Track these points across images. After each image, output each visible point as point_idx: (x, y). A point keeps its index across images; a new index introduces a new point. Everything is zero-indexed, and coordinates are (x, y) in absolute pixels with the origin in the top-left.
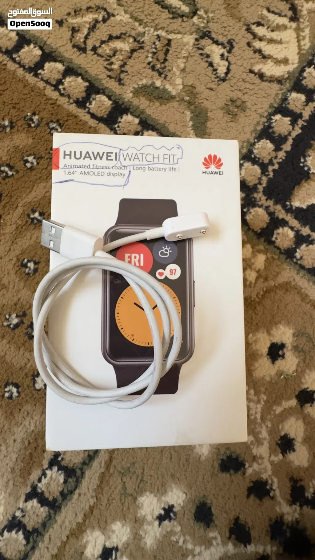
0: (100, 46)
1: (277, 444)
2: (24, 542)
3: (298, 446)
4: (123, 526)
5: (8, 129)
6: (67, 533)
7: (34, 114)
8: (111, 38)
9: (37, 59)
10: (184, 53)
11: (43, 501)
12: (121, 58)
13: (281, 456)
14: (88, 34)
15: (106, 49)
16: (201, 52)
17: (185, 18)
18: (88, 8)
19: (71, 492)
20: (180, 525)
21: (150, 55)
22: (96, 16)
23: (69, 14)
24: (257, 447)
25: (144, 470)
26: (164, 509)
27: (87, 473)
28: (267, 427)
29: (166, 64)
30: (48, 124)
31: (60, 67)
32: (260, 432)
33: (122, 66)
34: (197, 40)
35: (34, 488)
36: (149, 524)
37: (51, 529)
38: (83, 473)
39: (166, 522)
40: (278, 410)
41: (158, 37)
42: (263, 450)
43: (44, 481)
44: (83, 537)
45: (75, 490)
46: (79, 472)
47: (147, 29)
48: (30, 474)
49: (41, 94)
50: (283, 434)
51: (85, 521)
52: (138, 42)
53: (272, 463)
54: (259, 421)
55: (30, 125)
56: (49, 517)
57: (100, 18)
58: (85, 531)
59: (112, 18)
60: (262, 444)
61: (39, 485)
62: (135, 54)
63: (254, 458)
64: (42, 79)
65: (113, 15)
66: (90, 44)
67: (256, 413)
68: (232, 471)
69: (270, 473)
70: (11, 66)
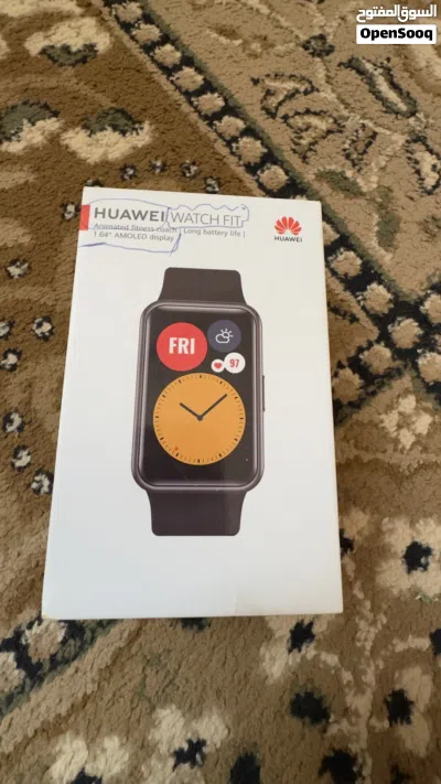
0: (293, 117)
1: (386, 701)
3: (416, 716)
4: (122, 745)
5: (158, 171)
6: (38, 724)
7: (194, 164)
8: (308, 112)
9: (216, 109)
10: (389, 151)
11: (23, 661)
12: (314, 135)
13: (386, 724)
14: (283, 101)
15: (299, 122)
16: (409, 155)
17: (399, 116)
18: (291, 76)
19: (67, 661)
21: (348, 142)
22: (298, 86)
23: (268, 76)
24: (356, 694)
25: (180, 667)
26: (190, 742)
27: (99, 641)
28: (377, 667)
29: (365, 156)
30: (205, 179)
31: (240, 124)
32: (365, 673)
33: (311, 144)
34: (407, 141)
35: (18, 634)
36: (161, 758)
37: (17, 710)
38: (93, 639)
39: (186, 767)
40: (400, 647)
41: (364, 126)
42: (362, 703)
43: (36, 629)
44: (57, 742)
45: (74, 659)
46: (88, 634)
47: (352, 114)
48: (20, 611)
49: (209, 145)
50: (397, 687)
51: (69, 715)
52: (339, 125)
53: (370, 729)
54: (367, 653)
55: (184, 174)
56: (22, 689)
57: (302, 89)
58: (63, 732)
59: (315, 93)
60: (363, 692)
61: (27, 632)
62: (330, 136)
63: (346, 712)
64: (216, 131)
65: (318, 90)
66: (282, 111)
67: (366, 640)
68: (307, 720)
69: (363, 745)
70: (185, 107)
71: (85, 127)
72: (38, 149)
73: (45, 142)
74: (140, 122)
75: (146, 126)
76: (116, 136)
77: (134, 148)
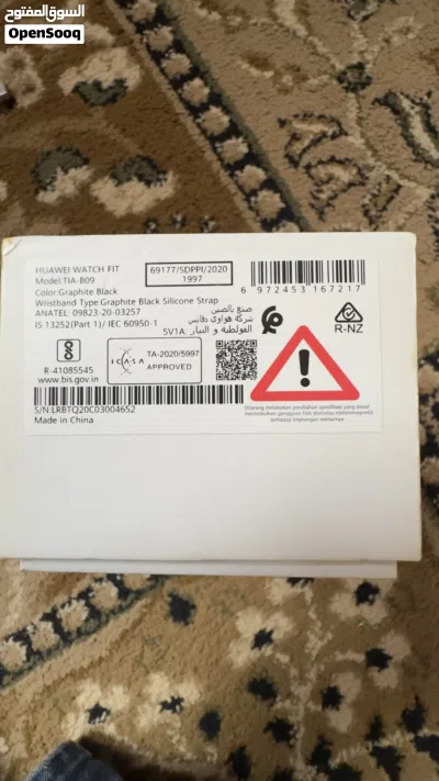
0: (316, 166)
1: (322, 692)
2: (25, 658)
3: (343, 706)
4: (125, 693)
5: (178, 226)
6: (68, 671)
7: (212, 219)
8: (332, 160)
9: (240, 157)
10: (410, 208)
11: (58, 628)
12: (334, 187)
13: (320, 708)
14: (308, 147)
15: (322, 172)
16: (431, 213)
17: (429, 166)
18: (321, 117)
19: (88, 634)
20: (182, 721)
21: (369, 196)
22: (326, 129)
23: (296, 116)
24: (299, 684)
25: (169, 648)
26: (173, 698)
27: (111, 622)
28: (319, 669)
29: (384, 213)
31: (261, 174)
32: (309, 671)
33: (332, 198)
34: (433, 197)
35: (55, 611)
36: (150, 704)
37: (53, 660)
38: (107, 621)
39: (169, 712)
40: (340, 657)
41: (388, 178)
42: (303, 691)
43: (67, 609)
45: (94, 632)
46: (104, 618)
47: (379, 163)
48: (56, 595)
49: (229, 199)
50: (333, 685)
51: (89, 668)
52: (362, 176)
53: (307, 709)
54: (313, 659)
56: (57, 647)
57: (330, 133)
58: (85, 678)
59: (343, 138)
60: (305, 685)
61: (61, 611)
62: (353, 189)
63: (289, 695)
64: (236, 182)
65: (346, 134)
66: (305, 160)
67: (313, 649)
68: (259, 696)
69: (300, 718)
70: (209, 155)
71: (114, 176)
72: (70, 200)
73: (77, 193)
74: (165, 172)
75: (170, 176)
76: (141, 186)
77: (158, 200)
